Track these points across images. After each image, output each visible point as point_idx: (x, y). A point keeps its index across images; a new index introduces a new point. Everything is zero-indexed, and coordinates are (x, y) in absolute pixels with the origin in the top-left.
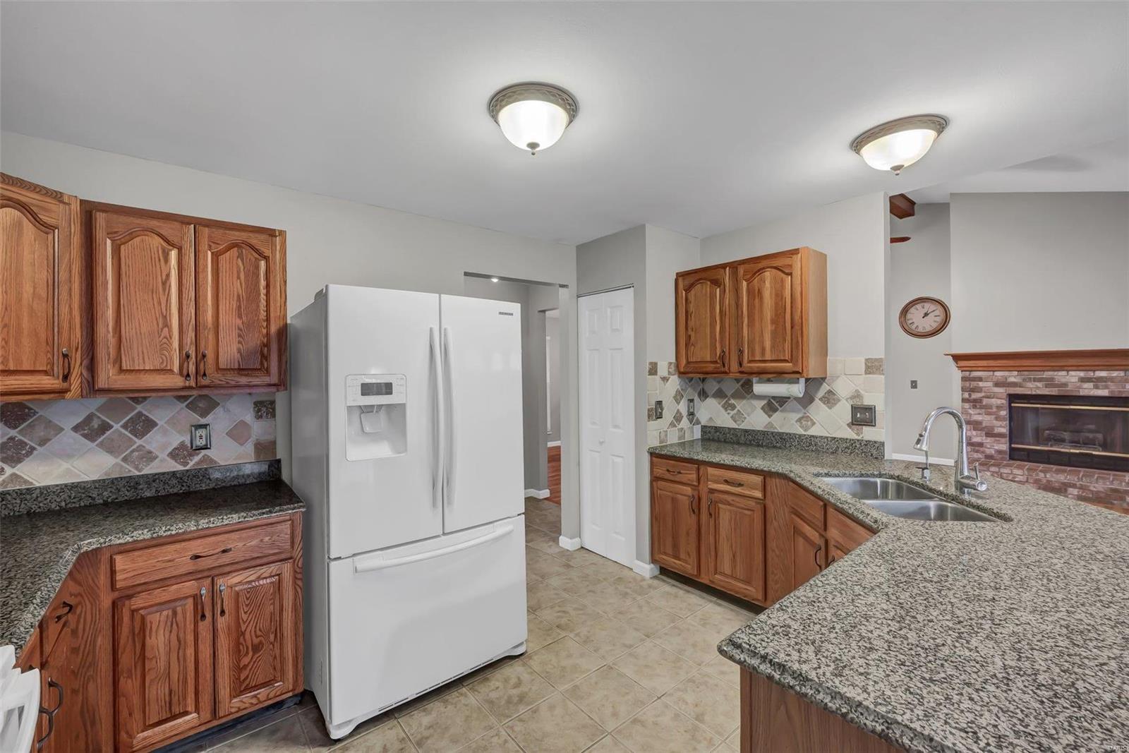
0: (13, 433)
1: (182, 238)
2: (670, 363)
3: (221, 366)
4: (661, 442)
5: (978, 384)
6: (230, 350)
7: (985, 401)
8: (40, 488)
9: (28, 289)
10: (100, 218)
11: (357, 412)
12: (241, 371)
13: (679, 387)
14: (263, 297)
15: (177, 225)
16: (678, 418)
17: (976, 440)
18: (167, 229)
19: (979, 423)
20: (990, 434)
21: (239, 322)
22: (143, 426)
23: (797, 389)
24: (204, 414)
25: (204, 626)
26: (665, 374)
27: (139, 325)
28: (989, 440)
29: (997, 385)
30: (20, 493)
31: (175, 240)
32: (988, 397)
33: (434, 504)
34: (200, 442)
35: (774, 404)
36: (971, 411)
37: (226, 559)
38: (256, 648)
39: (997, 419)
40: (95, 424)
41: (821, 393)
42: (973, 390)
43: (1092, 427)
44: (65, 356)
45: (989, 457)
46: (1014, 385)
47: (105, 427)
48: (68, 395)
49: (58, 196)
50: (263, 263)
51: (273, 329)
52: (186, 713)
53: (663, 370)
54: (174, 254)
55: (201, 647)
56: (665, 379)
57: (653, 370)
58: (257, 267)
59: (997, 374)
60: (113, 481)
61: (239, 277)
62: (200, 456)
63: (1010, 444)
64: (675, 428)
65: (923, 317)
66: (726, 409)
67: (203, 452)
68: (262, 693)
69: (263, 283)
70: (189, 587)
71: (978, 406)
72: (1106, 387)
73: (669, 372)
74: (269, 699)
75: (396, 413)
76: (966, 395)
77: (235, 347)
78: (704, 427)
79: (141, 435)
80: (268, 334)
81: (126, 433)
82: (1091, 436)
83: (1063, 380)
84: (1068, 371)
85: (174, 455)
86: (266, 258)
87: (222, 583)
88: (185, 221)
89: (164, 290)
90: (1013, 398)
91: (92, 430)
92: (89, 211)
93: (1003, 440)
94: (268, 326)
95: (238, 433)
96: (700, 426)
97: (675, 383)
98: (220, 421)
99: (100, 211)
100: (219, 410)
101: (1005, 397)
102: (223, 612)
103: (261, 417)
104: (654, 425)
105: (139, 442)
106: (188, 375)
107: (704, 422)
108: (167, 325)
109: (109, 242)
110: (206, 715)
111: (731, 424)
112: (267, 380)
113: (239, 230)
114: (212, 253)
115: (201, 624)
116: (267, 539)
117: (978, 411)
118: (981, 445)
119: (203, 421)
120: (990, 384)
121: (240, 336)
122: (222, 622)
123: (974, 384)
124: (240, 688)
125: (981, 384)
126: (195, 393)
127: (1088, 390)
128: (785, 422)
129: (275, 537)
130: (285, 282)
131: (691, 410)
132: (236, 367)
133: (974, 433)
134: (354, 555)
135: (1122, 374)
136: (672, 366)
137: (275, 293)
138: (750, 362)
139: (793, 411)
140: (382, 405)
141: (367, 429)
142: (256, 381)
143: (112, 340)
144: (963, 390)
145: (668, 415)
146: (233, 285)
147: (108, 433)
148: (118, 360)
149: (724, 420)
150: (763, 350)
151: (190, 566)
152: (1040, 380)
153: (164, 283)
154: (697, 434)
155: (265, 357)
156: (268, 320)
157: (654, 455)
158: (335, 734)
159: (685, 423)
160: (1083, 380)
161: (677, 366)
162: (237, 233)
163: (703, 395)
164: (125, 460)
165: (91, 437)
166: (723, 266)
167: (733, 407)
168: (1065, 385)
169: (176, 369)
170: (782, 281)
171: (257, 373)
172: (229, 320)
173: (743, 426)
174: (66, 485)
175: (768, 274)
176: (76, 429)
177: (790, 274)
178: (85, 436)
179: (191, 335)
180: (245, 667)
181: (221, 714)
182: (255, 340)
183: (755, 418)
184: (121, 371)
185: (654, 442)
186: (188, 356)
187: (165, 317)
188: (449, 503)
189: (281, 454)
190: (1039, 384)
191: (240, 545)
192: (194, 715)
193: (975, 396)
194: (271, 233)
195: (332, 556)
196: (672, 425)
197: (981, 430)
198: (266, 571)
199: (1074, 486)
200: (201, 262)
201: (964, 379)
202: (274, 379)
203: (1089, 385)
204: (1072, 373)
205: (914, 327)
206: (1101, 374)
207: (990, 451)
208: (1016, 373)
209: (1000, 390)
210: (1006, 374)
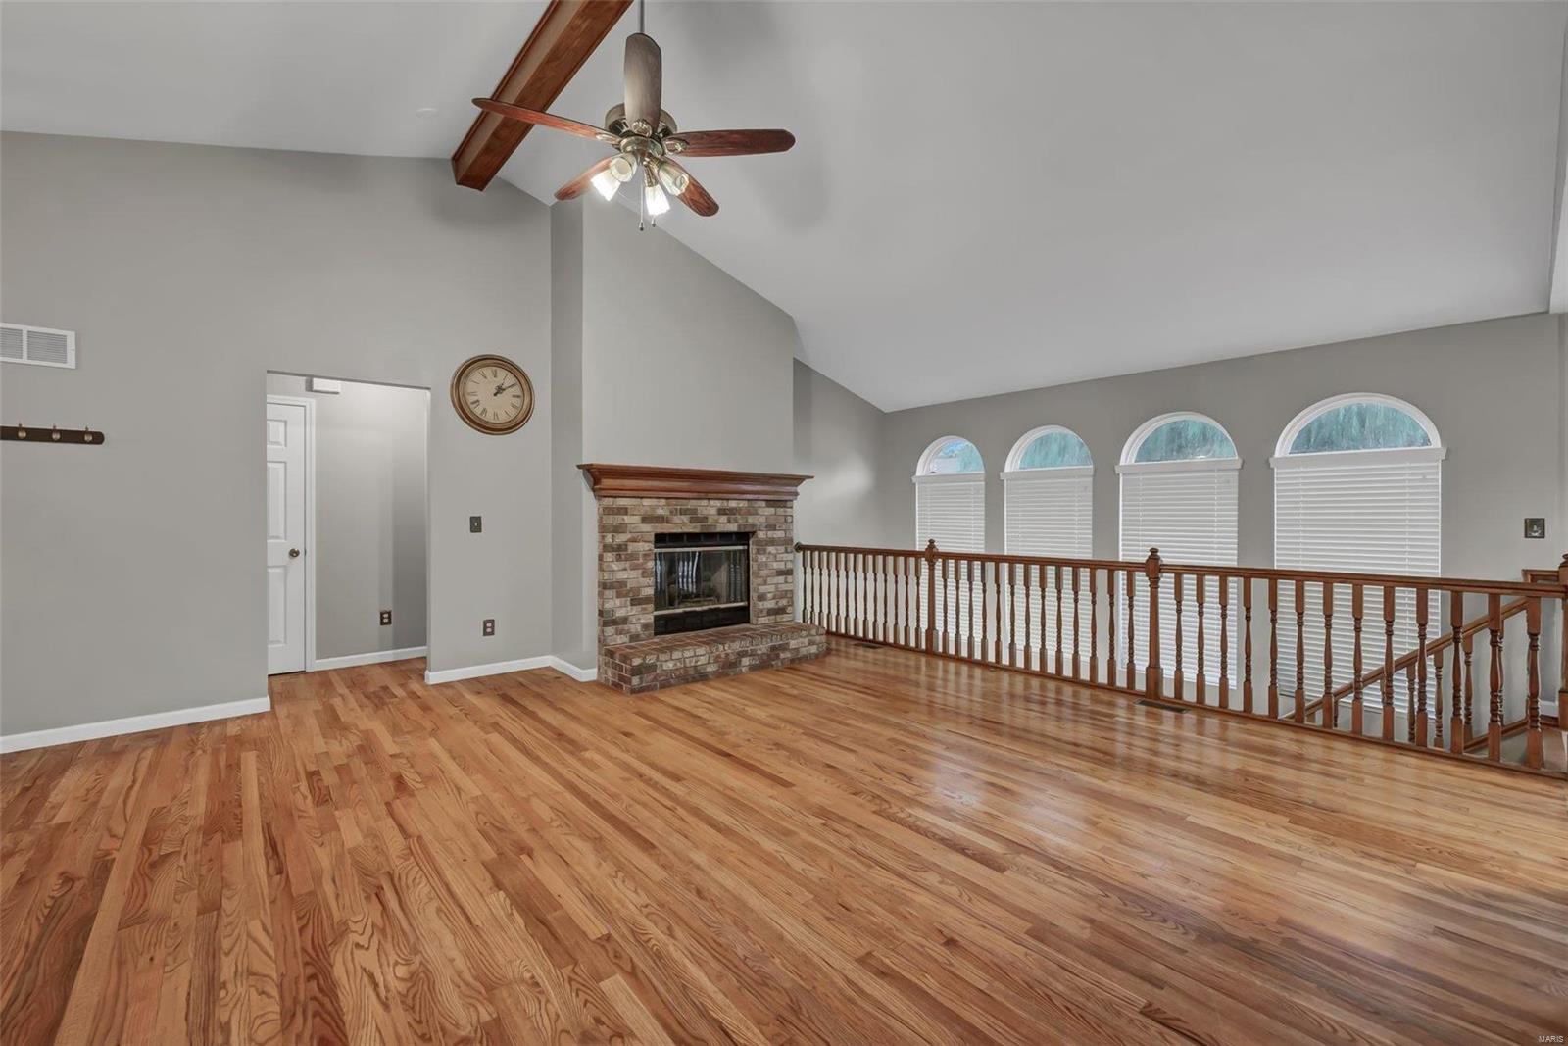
5: (623, 519)
7: (632, 547)
17: (620, 613)
19: (622, 584)
20: (635, 602)
28: (636, 610)
29: (645, 519)
32: (634, 540)
36: (615, 566)
39: (644, 575)
42: (618, 529)
45: (634, 638)
46: (661, 519)
59: (646, 502)
63: (658, 609)
65: (495, 395)
71: (623, 557)
72: (734, 520)
76: (609, 539)
83: (705, 512)
84: (710, 500)
90: (660, 539)
93: (649, 607)
101: (652, 539)
117: (623, 564)
118: (625, 620)
120: (636, 519)
123: (618, 519)
125: (627, 519)
127: (724, 525)
133: (618, 602)
135: (745, 503)
144: (603, 529)
152: (683, 512)
160: (722, 511)
168: (705, 519)
190: (685, 518)
193: (621, 538)
201: (601, 511)
203: (723, 519)
204: (712, 502)
205: (478, 411)
206: (733, 504)
207: (636, 629)
208: (664, 501)
209: (647, 528)
210: (654, 502)
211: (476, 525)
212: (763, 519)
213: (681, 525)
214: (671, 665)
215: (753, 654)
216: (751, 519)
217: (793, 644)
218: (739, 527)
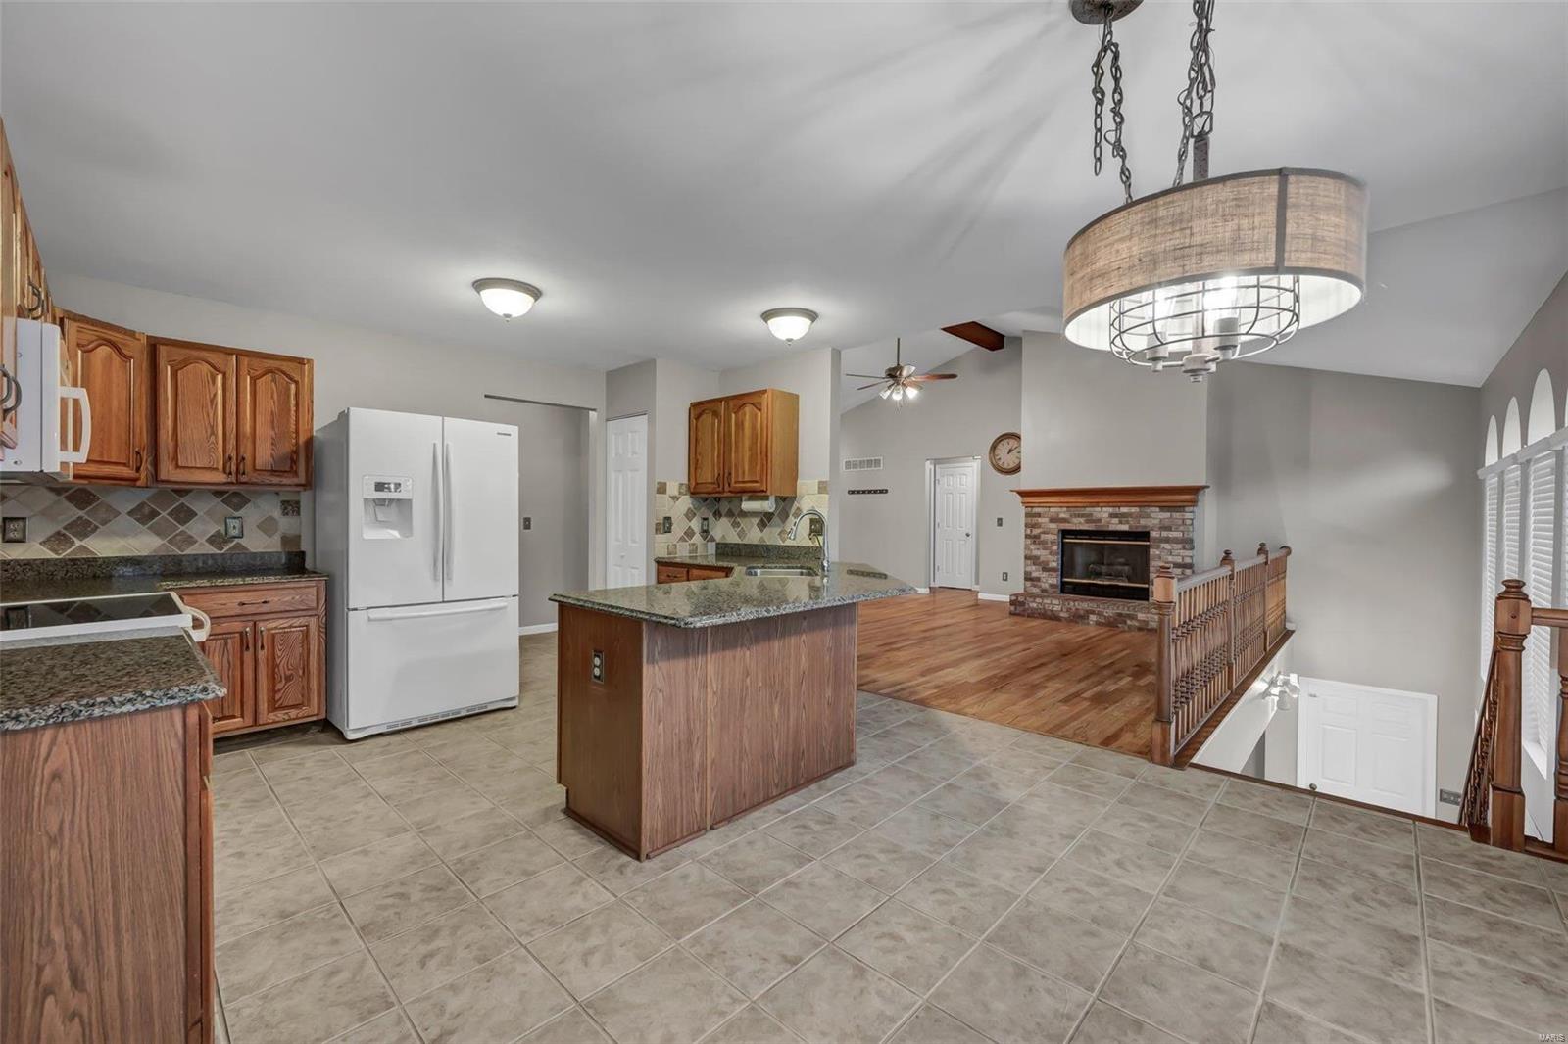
0: (81, 513)
1: (226, 365)
2: (682, 484)
3: (257, 468)
4: (669, 554)
5: (1037, 520)
6: (265, 455)
7: (1043, 536)
8: (103, 558)
9: (115, 403)
10: (163, 350)
11: (372, 505)
12: (273, 472)
13: (691, 506)
14: (293, 413)
15: (222, 355)
16: (689, 533)
17: (1035, 574)
18: (213, 357)
19: (1038, 558)
20: (1045, 569)
21: (272, 433)
22: (185, 515)
23: (768, 506)
24: (237, 508)
25: (248, 656)
26: (676, 493)
27: (193, 432)
28: (1045, 574)
29: (1052, 520)
30: (87, 560)
31: (222, 368)
32: (1044, 533)
33: (435, 578)
34: (235, 532)
35: (766, 519)
36: (1032, 547)
37: (265, 608)
38: (288, 678)
39: (1050, 554)
40: (146, 511)
41: (793, 510)
42: (1033, 526)
43: (1122, 560)
44: (138, 453)
45: (1044, 591)
46: (1064, 520)
47: (154, 514)
48: (139, 483)
49: (132, 334)
50: (293, 386)
51: (302, 440)
52: (234, 717)
53: (673, 489)
54: (219, 378)
55: (246, 672)
56: (675, 498)
57: (662, 489)
58: (289, 389)
59: (1052, 510)
60: (160, 557)
61: (272, 397)
62: (234, 543)
63: (1062, 577)
64: (684, 543)
65: (1007, 453)
66: (734, 527)
67: (236, 540)
68: (293, 713)
69: (293, 402)
70: (237, 626)
71: (1037, 542)
72: (1127, 522)
73: (680, 493)
74: (297, 718)
75: (404, 505)
76: (1029, 531)
77: (269, 452)
78: (718, 544)
79: (183, 522)
80: (297, 443)
81: (171, 520)
82: (1120, 568)
83: (1098, 516)
84: (1102, 507)
85: (211, 540)
86: (296, 382)
87: (262, 626)
88: (228, 352)
89: (212, 405)
90: (1065, 533)
91: (144, 516)
92: (154, 345)
93: (1055, 574)
94: (297, 437)
95: (267, 527)
96: (714, 543)
97: (686, 502)
98: (252, 515)
99: (163, 344)
100: (249, 505)
101: (1056, 532)
102: (262, 647)
103: (287, 514)
104: (662, 537)
105: (182, 528)
106: (230, 473)
107: (718, 539)
108: (214, 433)
109: (169, 368)
110: (249, 720)
111: (737, 540)
112: (296, 480)
113: (273, 359)
114: (251, 378)
115: (246, 653)
116: (297, 598)
117: (1038, 546)
118: (1038, 579)
119: (237, 514)
120: (1047, 520)
121: (273, 444)
122: (262, 655)
123: (1035, 520)
124: (274, 707)
125: (1040, 520)
126: (234, 488)
127: (1116, 525)
128: (772, 536)
129: (304, 597)
130: (312, 402)
131: (705, 528)
132: (270, 468)
133: (1034, 568)
134: (368, 608)
135: (1137, 510)
136: (684, 487)
137: (303, 410)
138: (736, 482)
139: (776, 526)
140: (393, 500)
141: (381, 517)
142: (285, 481)
143: (171, 444)
144: (1026, 526)
145: (678, 529)
146: (268, 404)
147: (156, 519)
148: (175, 459)
149: (733, 537)
150: (744, 473)
151: (238, 610)
152: (1079, 516)
153: (212, 401)
154: (712, 548)
155: (294, 462)
156: (297, 432)
157: (660, 563)
158: (351, 736)
159: (697, 538)
160: (1112, 516)
161: (689, 487)
162: (272, 362)
163: (718, 514)
164: (170, 541)
165: (143, 520)
166: (720, 400)
167: (738, 524)
168: (1099, 520)
169: (221, 467)
170: (756, 415)
171: (286, 474)
172: (264, 430)
173: (745, 541)
174: (123, 557)
175: (748, 409)
176: (130, 513)
177: (760, 410)
178: (138, 520)
179: (232, 442)
180: (279, 691)
181: (261, 722)
182: (286, 448)
183: (754, 535)
184: (177, 466)
185: (663, 554)
186: (230, 458)
187: (212, 427)
188: (450, 579)
189: (305, 546)
190: (1082, 520)
191: (276, 599)
192: (240, 719)
193: (1036, 531)
194: (300, 362)
195: (351, 607)
196: (682, 539)
197: (1039, 564)
198: (297, 622)
199: (1093, 613)
200: (242, 384)
201: (1028, 515)
202: (302, 479)
203: (1116, 520)
204: (1105, 509)
205: (1000, 463)
206: (1124, 510)
207: (1045, 586)
208: (1065, 509)
209: (1053, 526)
210: (1059, 510)
211: (1000, 522)
212: (1157, 522)
213: (1079, 524)
214: (1035, 605)
215: (1099, 614)
216: (1143, 522)
217: (1141, 616)
218: (1130, 527)
